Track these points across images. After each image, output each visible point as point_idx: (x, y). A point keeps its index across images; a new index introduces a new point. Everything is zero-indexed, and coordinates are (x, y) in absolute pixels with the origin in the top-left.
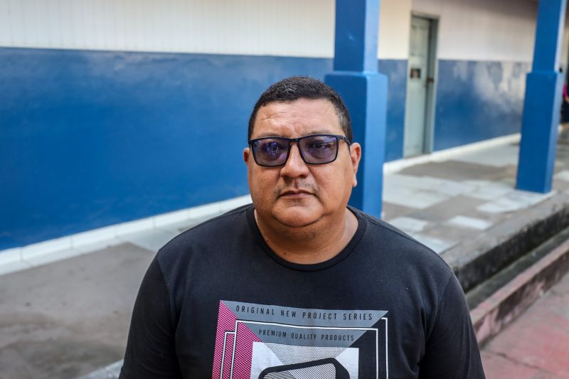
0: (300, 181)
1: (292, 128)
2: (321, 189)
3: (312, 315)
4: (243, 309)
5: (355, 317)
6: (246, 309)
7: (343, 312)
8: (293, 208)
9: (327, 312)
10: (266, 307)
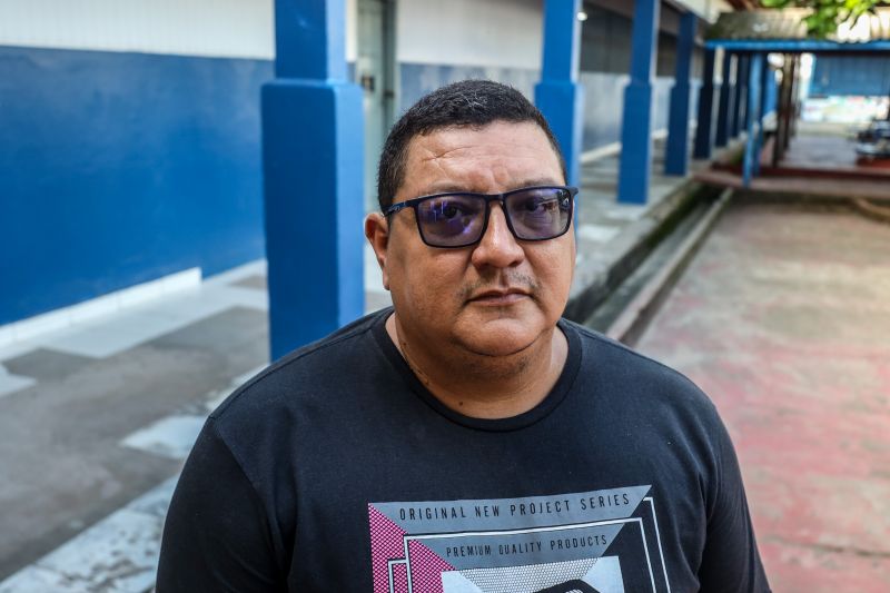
0: (508, 272)
1: (489, 175)
2: (544, 285)
3: (527, 509)
4: (412, 515)
5: (601, 502)
6: (417, 514)
7: (578, 496)
8: (496, 322)
9: (552, 499)
10: (448, 505)
